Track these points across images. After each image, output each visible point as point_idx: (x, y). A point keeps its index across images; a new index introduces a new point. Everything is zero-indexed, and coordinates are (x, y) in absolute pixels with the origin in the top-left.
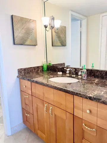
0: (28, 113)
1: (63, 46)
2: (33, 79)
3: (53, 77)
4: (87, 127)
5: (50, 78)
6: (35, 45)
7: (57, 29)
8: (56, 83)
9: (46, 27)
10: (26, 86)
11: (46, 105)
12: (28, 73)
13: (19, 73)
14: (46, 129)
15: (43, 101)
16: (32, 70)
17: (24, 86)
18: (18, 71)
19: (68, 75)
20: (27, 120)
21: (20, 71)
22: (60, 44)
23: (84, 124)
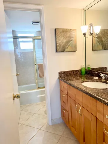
0: (65, 110)
1: (105, 49)
2: (68, 82)
3: (88, 81)
4: (106, 131)
5: (83, 82)
6: (75, 51)
7: (97, 35)
8: (86, 87)
9: (84, 34)
10: (63, 87)
11: (77, 105)
12: (67, 75)
13: (59, 75)
14: (77, 127)
15: (75, 102)
16: (71, 73)
17: (62, 87)
18: (59, 74)
19: (104, 80)
20: (64, 116)
21: (60, 74)
22: (101, 48)
23: (104, 128)
